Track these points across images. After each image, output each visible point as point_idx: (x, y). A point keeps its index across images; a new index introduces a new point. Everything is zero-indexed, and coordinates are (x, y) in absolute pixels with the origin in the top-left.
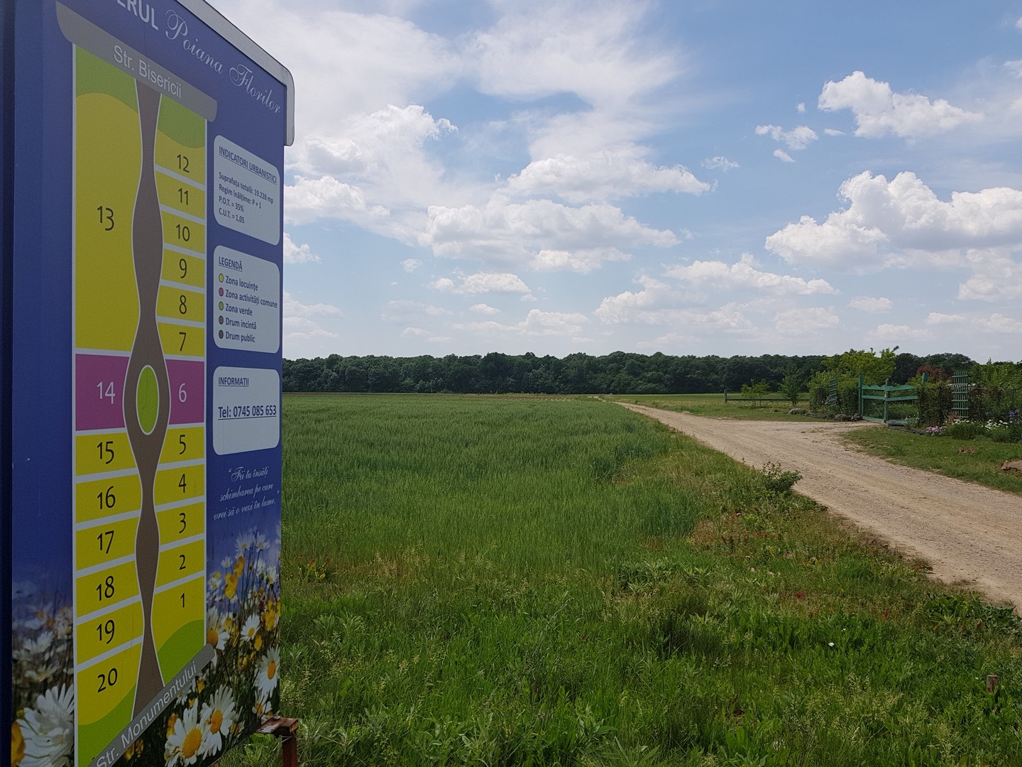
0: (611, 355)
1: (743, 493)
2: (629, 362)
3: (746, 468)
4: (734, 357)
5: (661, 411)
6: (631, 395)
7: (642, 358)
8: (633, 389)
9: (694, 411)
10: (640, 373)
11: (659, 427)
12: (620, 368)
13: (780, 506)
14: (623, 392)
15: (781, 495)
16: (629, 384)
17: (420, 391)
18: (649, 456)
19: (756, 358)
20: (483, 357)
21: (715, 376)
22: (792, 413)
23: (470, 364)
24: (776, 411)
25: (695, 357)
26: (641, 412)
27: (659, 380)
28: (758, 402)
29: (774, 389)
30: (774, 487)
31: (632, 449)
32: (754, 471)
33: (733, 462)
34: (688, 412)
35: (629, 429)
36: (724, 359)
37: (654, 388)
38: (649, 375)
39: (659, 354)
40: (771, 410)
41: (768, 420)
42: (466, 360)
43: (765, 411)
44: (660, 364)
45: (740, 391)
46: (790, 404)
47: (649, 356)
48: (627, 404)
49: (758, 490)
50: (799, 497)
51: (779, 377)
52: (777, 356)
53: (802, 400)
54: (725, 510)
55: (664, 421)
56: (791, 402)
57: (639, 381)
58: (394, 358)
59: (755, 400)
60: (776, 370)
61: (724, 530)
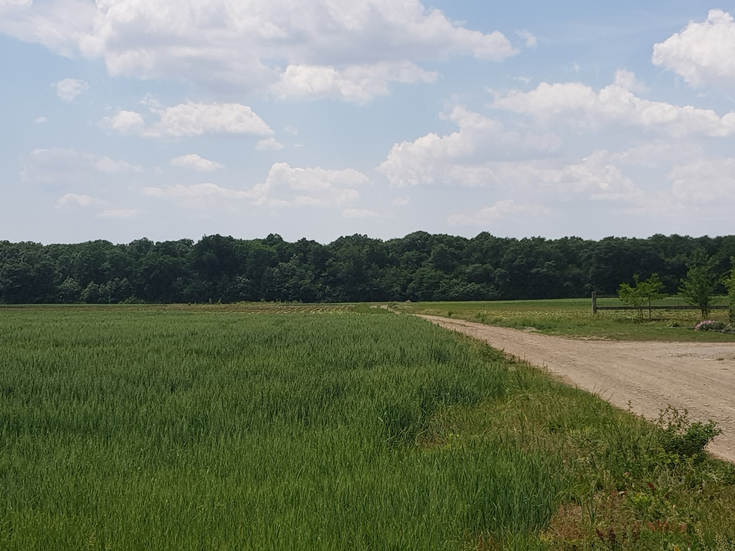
0: (407, 237)
1: (628, 459)
2: (437, 248)
3: (631, 418)
4: (606, 239)
5: (492, 328)
6: (441, 303)
7: (457, 243)
8: (444, 292)
9: (545, 328)
10: (454, 267)
11: (489, 354)
12: (422, 259)
13: (688, 479)
14: (428, 298)
15: (690, 461)
16: (437, 285)
17: (91, 300)
18: (475, 401)
19: (642, 240)
20: (196, 242)
21: (576, 271)
22: (702, 328)
23: (174, 255)
24: (676, 325)
25: (543, 239)
26: (458, 330)
27: (485, 278)
28: (646, 312)
29: (671, 289)
30: (677, 447)
31: (447, 390)
32: (644, 423)
33: (608, 407)
34: (534, 329)
35: (440, 357)
36: (590, 243)
37: (478, 290)
38: (469, 269)
39: (485, 236)
40: (669, 325)
41: (664, 341)
42: (168, 248)
43: (658, 326)
44: (487, 252)
45: (617, 295)
46: (697, 314)
47: (469, 238)
48: (435, 318)
49: (652, 454)
50: (717, 464)
51: (681, 271)
52: (676, 237)
53: (717, 308)
54: (599, 486)
55: (496, 345)
56: (700, 311)
57: (454, 280)
58: (44, 245)
59: (641, 308)
60: (674, 260)
61: (600, 520)
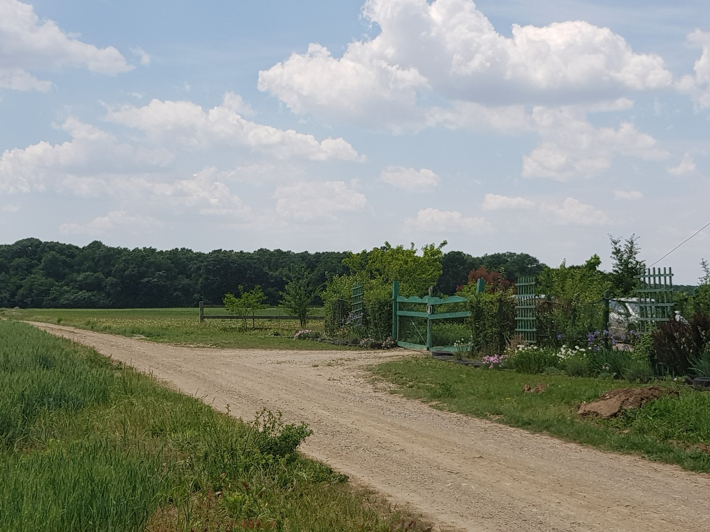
0: (17, 243)
1: (226, 460)
2: (48, 256)
3: (230, 421)
4: (214, 251)
5: (100, 335)
6: (51, 310)
7: (68, 251)
8: (54, 299)
9: (153, 335)
10: (65, 275)
11: (95, 359)
12: (32, 266)
13: (281, 478)
14: (37, 304)
15: (282, 461)
16: (47, 292)
18: (79, 407)
19: (249, 253)
21: (186, 281)
22: (300, 337)
24: (277, 334)
25: (154, 250)
26: (66, 336)
27: (96, 286)
28: (250, 322)
29: (273, 300)
30: (271, 448)
31: (50, 396)
32: (242, 426)
33: (210, 412)
34: (143, 337)
35: (46, 363)
36: (200, 255)
37: (89, 297)
38: (81, 277)
39: (96, 245)
40: (270, 333)
41: (265, 349)
43: (260, 335)
44: (98, 261)
45: (222, 305)
46: (296, 323)
47: (81, 247)
48: (44, 324)
49: (248, 455)
50: (307, 463)
51: (280, 284)
52: (279, 251)
53: (315, 318)
54: (197, 487)
55: (104, 351)
56: (299, 321)
57: (65, 287)
59: (246, 318)
60: (277, 273)
61: (196, 519)
